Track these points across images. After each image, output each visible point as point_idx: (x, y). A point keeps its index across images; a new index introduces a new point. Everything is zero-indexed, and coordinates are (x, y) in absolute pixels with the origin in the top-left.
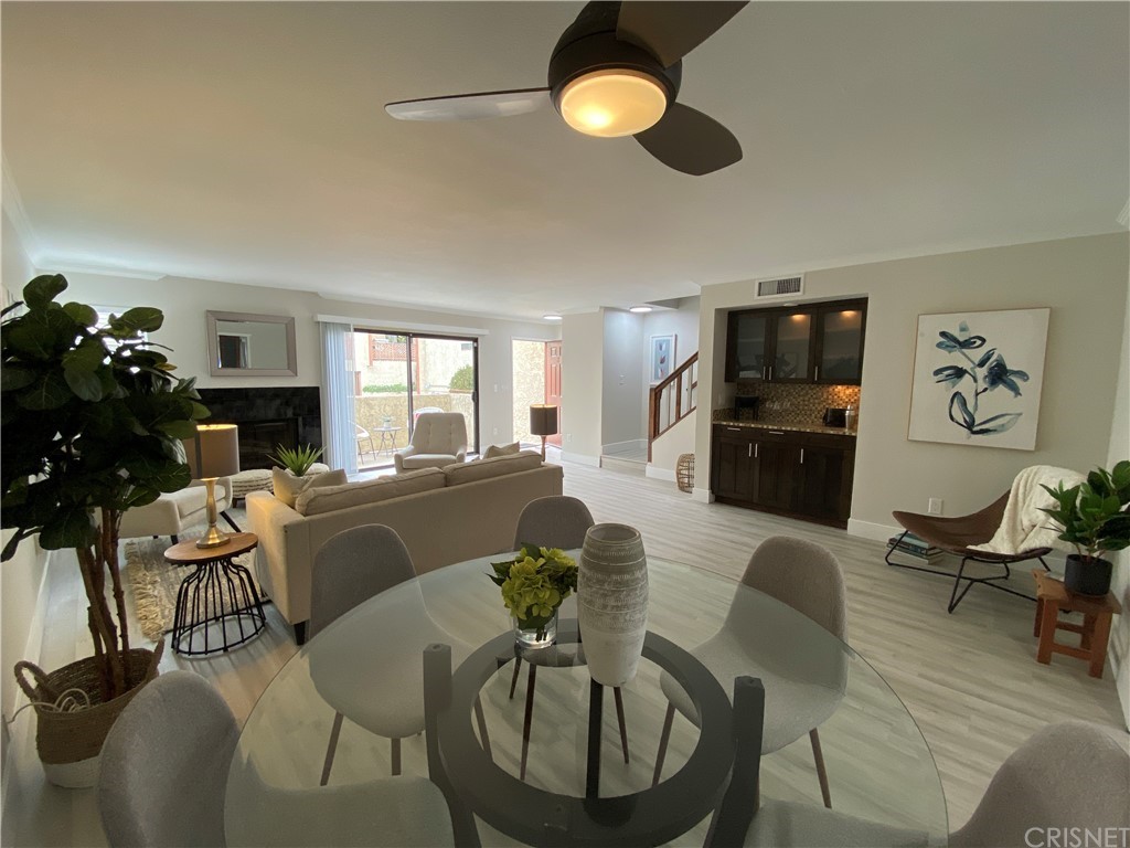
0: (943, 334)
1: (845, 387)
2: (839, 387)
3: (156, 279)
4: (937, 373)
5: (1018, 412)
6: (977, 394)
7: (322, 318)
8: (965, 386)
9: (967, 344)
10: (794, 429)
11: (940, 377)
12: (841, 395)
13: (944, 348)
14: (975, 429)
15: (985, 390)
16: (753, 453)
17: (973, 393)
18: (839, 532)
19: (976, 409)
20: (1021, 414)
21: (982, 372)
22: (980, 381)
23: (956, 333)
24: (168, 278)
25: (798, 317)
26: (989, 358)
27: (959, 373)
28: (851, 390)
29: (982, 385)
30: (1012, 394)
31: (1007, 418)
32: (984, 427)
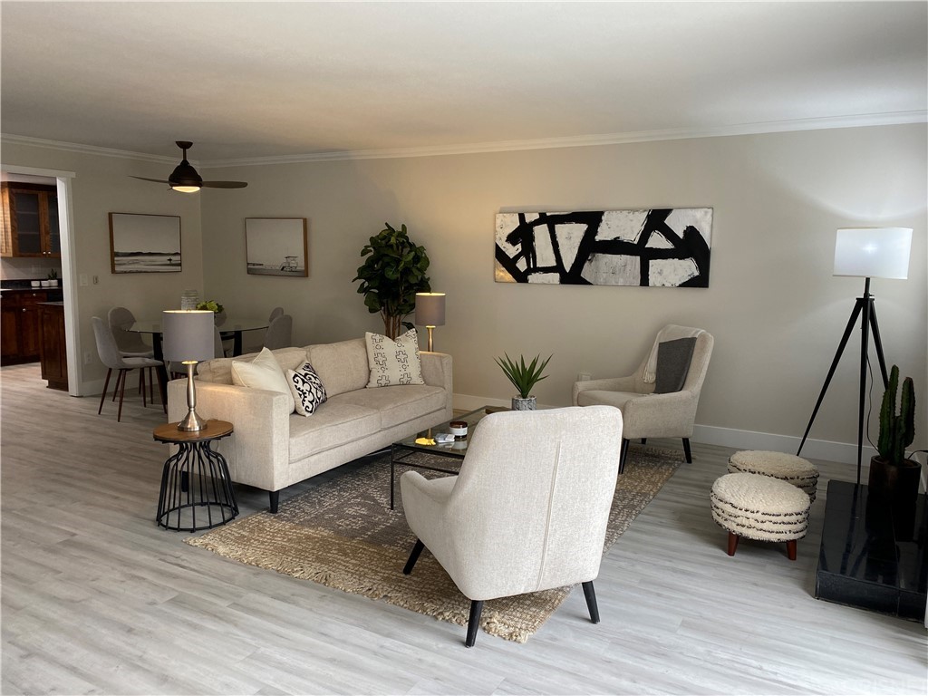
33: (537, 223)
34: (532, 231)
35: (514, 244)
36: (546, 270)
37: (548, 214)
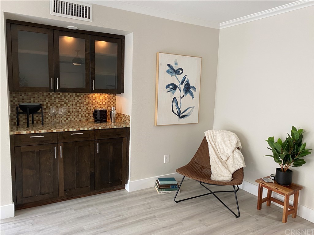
0: (169, 65)
1: (99, 94)
2: (96, 94)
4: (167, 87)
5: (193, 106)
6: (181, 98)
8: (177, 94)
9: (177, 72)
10: (90, 129)
11: (168, 89)
12: (97, 100)
13: (169, 73)
14: (181, 116)
15: (184, 95)
16: (58, 154)
17: (180, 98)
18: (121, 192)
19: (181, 106)
20: (194, 107)
21: (182, 87)
22: (182, 91)
23: (173, 65)
25: (69, 40)
26: (184, 80)
27: (175, 87)
28: (103, 96)
29: (183, 93)
30: (192, 97)
31: (190, 109)
32: (183, 114)
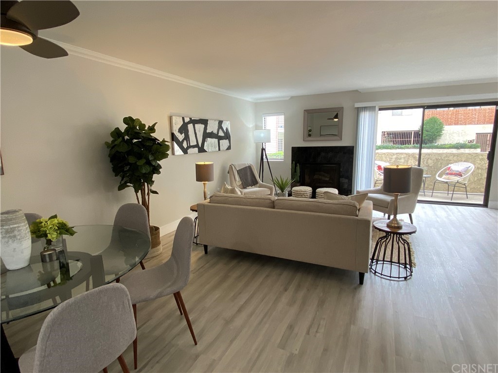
3: (288, 99)
7: (357, 105)
24: (292, 97)
33: (189, 123)
34: (187, 127)
35: (181, 134)
36: (194, 147)
37: (193, 119)
